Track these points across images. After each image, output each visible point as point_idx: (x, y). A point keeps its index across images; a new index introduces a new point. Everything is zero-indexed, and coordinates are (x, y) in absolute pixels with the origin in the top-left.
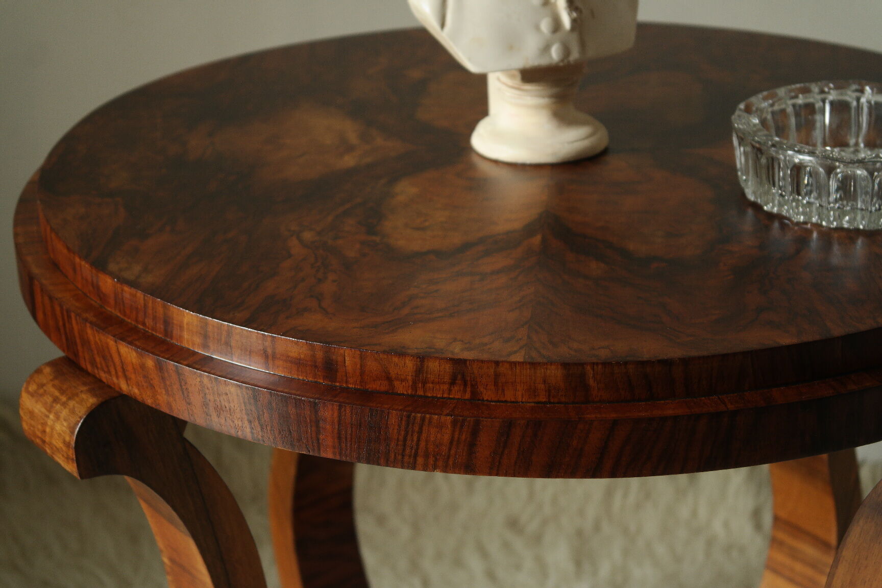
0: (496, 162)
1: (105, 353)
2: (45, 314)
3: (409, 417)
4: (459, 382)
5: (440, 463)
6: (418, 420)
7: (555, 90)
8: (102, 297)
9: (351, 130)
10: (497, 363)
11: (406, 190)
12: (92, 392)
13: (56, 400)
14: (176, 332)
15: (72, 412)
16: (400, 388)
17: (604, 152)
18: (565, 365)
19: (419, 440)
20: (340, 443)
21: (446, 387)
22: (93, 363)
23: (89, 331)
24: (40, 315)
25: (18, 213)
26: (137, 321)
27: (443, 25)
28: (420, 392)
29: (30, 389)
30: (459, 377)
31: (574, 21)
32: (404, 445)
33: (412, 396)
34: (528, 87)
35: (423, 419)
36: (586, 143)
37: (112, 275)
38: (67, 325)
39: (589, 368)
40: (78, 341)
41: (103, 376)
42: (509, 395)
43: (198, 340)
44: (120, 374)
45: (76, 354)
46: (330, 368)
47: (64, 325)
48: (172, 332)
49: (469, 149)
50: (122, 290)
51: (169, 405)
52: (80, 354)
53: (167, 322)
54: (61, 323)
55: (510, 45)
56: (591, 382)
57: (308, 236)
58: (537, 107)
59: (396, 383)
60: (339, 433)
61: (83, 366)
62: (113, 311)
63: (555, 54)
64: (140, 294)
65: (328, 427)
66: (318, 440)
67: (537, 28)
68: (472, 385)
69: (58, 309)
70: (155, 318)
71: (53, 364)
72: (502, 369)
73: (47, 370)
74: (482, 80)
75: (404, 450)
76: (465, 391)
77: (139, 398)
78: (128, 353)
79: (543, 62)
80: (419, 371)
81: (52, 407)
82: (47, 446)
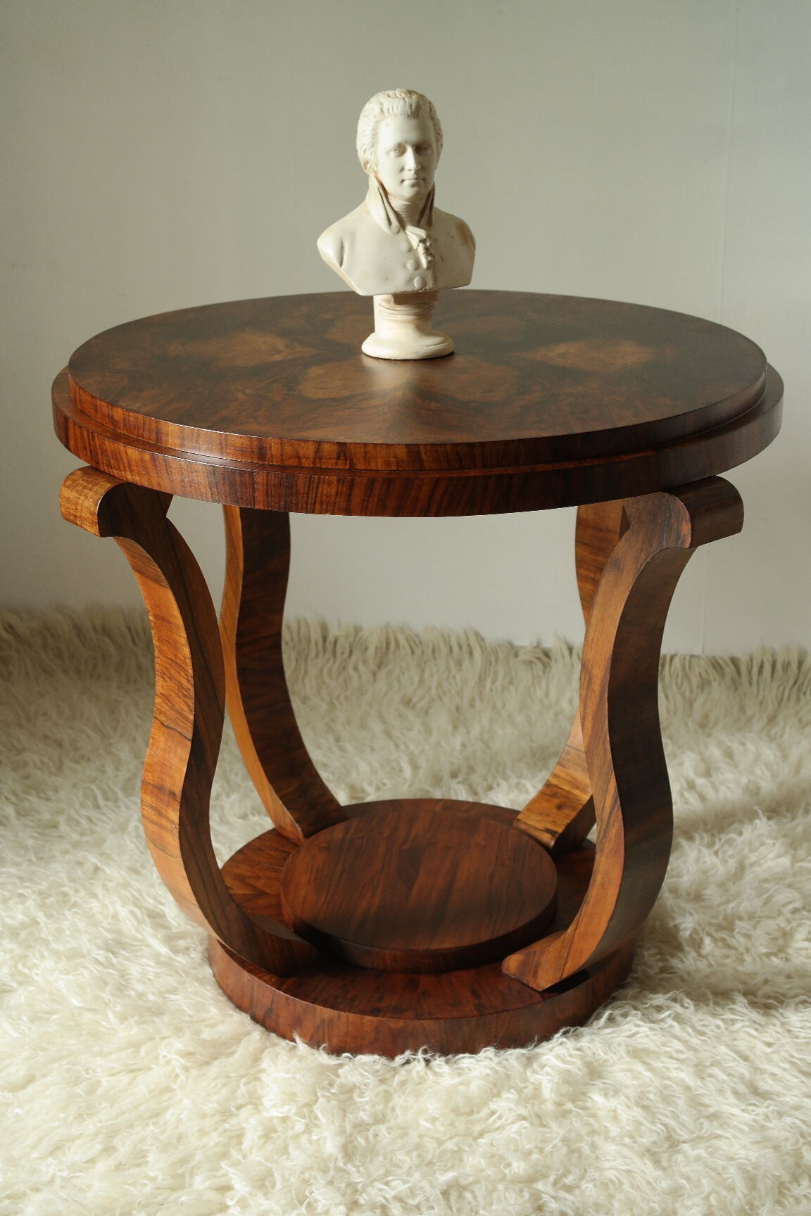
0: (377, 358)
1: (117, 456)
2: (75, 440)
3: (310, 478)
4: (342, 457)
5: (330, 508)
6: (316, 480)
7: (417, 310)
8: (115, 423)
9: (280, 344)
10: (365, 444)
11: (315, 371)
12: (108, 481)
13: (85, 488)
14: (164, 438)
15: (96, 492)
16: (306, 463)
17: (452, 354)
18: (408, 446)
19: (316, 494)
20: (267, 497)
21: (334, 461)
22: (109, 466)
23: (107, 443)
24: (72, 443)
25: (53, 388)
26: (138, 436)
27: (341, 264)
28: (318, 466)
29: (67, 484)
30: (342, 454)
31: (429, 262)
32: (308, 497)
33: (313, 468)
34: (400, 308)
35: (319, 479)
36: (438, 347)
37: (122, 408)
38: (92, 442)
39: (422, 447)
40: (99, 451)
41: (115, 473)
42: (373, 467)
43: (178, 442)
44: (127, 468)
45: (97, 463)
46: (262, 453)
47: (90, 444)
48: (161, 439)
49: (360, 352)
50: (129, 416)
51: (159, 484)
52: (100, 461)
53: (158, 433)
54: (87, 443)
55: (386, 277)
56: (424, 457)
57: (248, 391)
58: (405, 322)
59: (303, 460)
60: (267, 491)
61: (102, 469)
62: (122, 432)
63: (416, 284)
64: (140, 416)
65: (260, 487)
66: (254, 496)
67: (405, 266)
68: (351, 460)
69: (85, 433)
70: (150, 431)
71: (81, 469)
72: (370, 448)
73: (79, 472)
74: (369, 301)
75: (307, 500)
76: (346, 464)
77: (139, 484)
78: (133, 453)
79: (408, 289)
80: (317, 451)
81: (82, 492)
82: (78, 519)
